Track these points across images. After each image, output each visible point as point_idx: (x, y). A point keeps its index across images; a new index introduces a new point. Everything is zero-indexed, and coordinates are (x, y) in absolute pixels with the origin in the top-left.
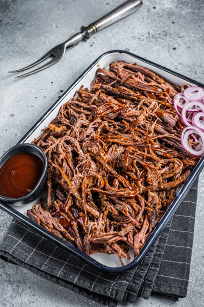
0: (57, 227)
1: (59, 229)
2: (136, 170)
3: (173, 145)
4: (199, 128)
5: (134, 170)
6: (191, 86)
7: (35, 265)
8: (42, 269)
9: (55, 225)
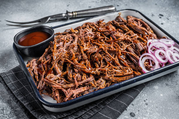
0: (35, 72)
1: (35, 73)
2: (101, 63)
3: (134, 61)
4: (156, 58)
5: (99, 62)
6: (168, 39)
7: (11, 89)
8: (13, 92)
9: (35, 70)
